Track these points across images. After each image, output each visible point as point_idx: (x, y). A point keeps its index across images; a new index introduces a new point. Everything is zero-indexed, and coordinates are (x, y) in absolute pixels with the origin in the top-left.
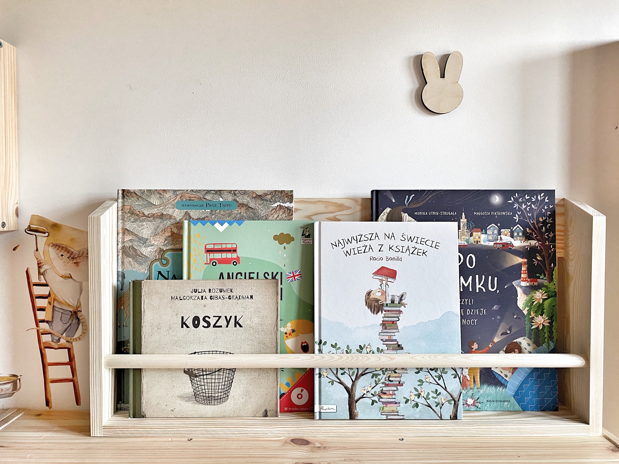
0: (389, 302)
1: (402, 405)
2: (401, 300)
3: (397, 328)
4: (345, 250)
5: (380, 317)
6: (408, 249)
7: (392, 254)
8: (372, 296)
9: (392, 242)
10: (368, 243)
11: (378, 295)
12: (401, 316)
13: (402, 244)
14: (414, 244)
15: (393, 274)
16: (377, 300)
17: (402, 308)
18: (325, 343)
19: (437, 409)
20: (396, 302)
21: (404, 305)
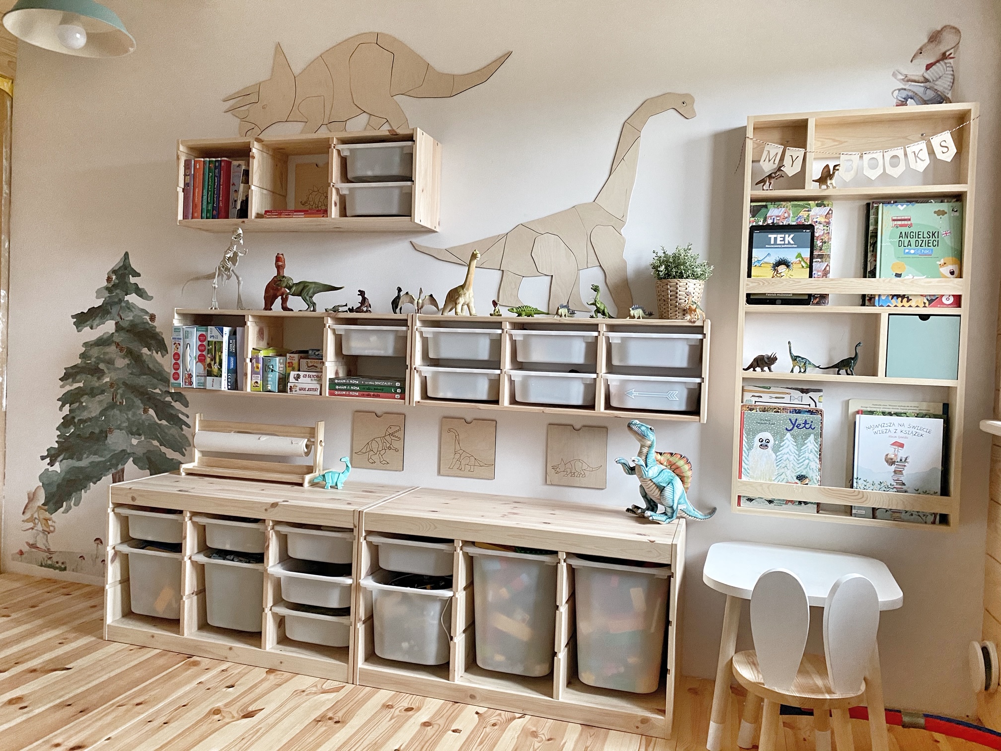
0: (899, 460)
1: (903, 514)
2: (906, 459)
3: (902, 474)
4: (874, 431)
5: (893, 467)
6: (912, 433)
7: (902, 435)
8: (889, 457)
9: (902, 428)
10: (888, 428)
11: (893, 456)
12: (905, 468)
13: (909, 429)
14: (916, 430)
15: (902, 446)
16: (892, 459)
17: (906, 464)
18: (860, 479)
19: (924, 518)
20: (903, 460)
21: (908, 462)
